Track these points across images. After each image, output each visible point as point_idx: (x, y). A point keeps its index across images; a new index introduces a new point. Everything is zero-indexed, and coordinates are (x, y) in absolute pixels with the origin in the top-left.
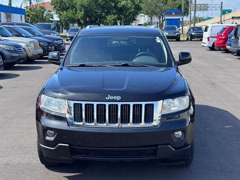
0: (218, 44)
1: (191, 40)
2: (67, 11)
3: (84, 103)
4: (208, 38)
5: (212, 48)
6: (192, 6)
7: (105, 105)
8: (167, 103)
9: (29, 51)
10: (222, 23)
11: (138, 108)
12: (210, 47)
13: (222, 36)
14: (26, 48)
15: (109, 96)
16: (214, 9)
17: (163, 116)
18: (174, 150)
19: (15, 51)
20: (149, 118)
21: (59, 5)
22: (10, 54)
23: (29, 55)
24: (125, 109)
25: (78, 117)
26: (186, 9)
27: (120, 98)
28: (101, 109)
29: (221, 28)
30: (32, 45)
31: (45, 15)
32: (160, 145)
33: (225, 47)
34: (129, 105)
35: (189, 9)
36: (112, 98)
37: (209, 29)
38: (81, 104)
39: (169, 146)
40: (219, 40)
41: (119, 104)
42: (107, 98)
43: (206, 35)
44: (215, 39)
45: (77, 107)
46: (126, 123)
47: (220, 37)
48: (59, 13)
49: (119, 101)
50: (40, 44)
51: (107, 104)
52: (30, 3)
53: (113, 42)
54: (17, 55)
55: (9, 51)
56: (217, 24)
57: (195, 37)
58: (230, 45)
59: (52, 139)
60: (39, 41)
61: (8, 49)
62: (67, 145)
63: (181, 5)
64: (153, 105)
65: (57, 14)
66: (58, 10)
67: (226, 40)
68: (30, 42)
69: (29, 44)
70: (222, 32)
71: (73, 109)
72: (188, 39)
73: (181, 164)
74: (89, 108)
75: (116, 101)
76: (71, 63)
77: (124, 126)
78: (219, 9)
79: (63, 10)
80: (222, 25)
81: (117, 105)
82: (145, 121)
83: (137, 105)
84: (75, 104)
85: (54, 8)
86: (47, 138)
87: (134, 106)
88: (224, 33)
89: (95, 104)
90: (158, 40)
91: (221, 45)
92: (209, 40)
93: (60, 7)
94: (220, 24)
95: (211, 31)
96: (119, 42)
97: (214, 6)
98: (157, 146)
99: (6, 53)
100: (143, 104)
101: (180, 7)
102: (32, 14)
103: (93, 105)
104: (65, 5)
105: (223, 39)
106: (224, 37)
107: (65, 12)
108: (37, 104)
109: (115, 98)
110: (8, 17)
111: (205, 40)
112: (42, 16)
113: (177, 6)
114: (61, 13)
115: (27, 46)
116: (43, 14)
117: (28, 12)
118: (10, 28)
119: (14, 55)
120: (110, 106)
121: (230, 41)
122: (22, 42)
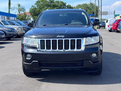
0: (113, 28)
1: (99, 28)
2: (37, 16)
3: (45, 40)
4: (108, 26)
5: (110, 31)
6: (100, 13)
7: (56, 40)
8: (88, 40)
9: (18, 32)
10: (115, 18)
11: (73, 41)
12: (109, 30)
13: (115, 24)
14: (17, 30)
15: (58, 35)
16: (111, 14)
17: (86, 46)
18: (92, 63)
19: (11, 31)
20: (79, 47)
21: (33, 13)
22: (9, 32)
23: (19, 34)
24: (67, 42)
25: (42, 47)
26: (97, 14)
27: (64, 37)
28: (54, 42)
29: (115, 21)
30: (20, 29)
31: (26, 18)
32: (85, 60)
33: (117, 30)
34: (69, 40)
35: (98, 14)
36: (60, 36)
37: (108, 21)
38: (44, 40)
39: (90, 61)
40: (114, 26)
41: (64, 39)
42: (57, 37)
43: (107, 24)
44: (112, 26)
45: (42, 42)
46: (67, 49)
47: (114, 25)
48: (34, 17)
49: (64, 38)
50: (24, 29)
51: (57, 39)
52: (19, 13)
53: (60, 15)
54: (12, 33)
55: (9, 31)
56: (112, 19)
57: (101, 26)
58: (119, 28)
59: (30, 59)
60: (23, 28)
61: (8, 30)
62: (37, 61)
63: (94, 12)
64: (81, 40)
65: (32, 17)
66: (33, 16)
67: (117, 26)
68: (19, 27)
69: (18, 28)
70: (115, 22)
71: (40, 45)
72: (98, 28)
73: (96, 72)
74: (48, 42)
75: (62, 38)
76: (39, 25)
77: (66, 50)
78: (113, 14)
79: (35, 15)
80: (115, 19)
81: (62, 40)
82: (77, 48)
83: (72, 40)
84: (41, 40)
85: (31, 14)
86: (27, 58)
87: (71, 40)
88: (116, 22)
89: (51, 40)
90: (83, 14)
91: (115, 29)
92: (109, 27)
93: (34, 14)
94: (114, 19)
95: (110, 22)
96: (63, 15)
97: (110, 12)
98: (83, 61)
99: (7, 32)
100: (76, 39)
101: (94, 13)
102: (20, 18)
103: (50, 40)
104: (36, 13)
105: (116, 26)
106: (116, 25)
107: (36, 17)
108: (22, 42)
109: (61, 36)
110: (8, 18)
111: (106, 27)
112: (25, 19)
113: (92, 13)
114: (35, 17)
115: (17, 29)
116: (26, 17)
117: (18, 17)
118: (9, 21)
119: (11, 33)
120: (59, 40)
121: (119, 26)
122: (15, 27)
